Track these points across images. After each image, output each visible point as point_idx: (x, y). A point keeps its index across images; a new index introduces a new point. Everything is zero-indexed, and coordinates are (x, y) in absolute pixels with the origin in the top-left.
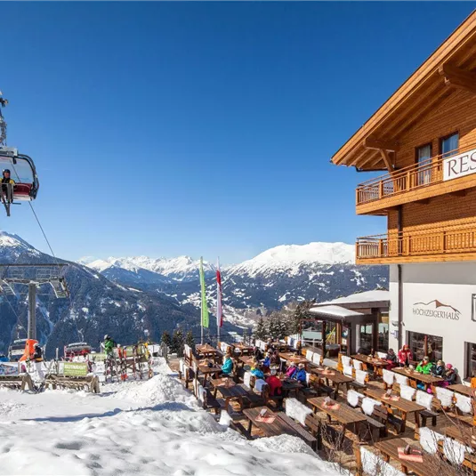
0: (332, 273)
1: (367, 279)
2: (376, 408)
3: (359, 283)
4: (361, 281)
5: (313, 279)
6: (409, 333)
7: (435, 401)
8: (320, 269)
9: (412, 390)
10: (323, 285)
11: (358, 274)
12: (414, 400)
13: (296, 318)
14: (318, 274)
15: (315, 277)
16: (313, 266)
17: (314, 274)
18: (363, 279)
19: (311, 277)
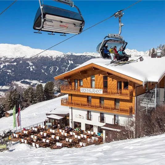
0: (15, 64)
1: (36, 67)
2: (72, 141)
3: (31, 70)
4: (33, 68)
5: (3, 67)
6: (74, 122)
7: (81, 137)
8: (8, 61)
9: (77, 136)
10: (10, 71)
11: (31, 64)
12: (77, 138)
13: (9, 101)
14: (7, 64)
15: (5, 66)
16: (2, 59)
17: (4, 64)
18: (34, 67)
19: (2, 66)
